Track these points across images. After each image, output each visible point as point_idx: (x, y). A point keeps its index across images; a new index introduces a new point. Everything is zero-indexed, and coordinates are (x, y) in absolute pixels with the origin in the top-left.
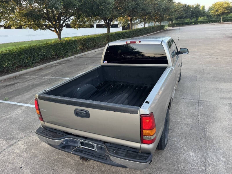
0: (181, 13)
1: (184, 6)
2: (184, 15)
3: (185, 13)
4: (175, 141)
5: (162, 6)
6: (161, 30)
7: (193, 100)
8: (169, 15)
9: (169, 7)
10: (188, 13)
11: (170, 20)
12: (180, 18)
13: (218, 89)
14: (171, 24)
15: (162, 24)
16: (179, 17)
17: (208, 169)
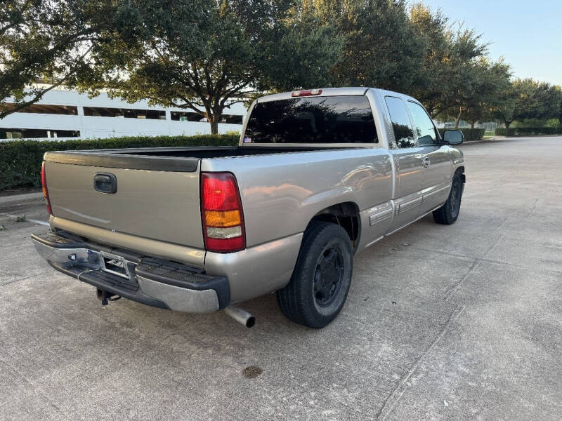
0: (532, 103)
1: (541, 88)
2: (542, 110)
3: (544, 105)
4: (359, 320)
5: (471, 79)
6: (472, 140)
7: (462, 258)
8: (496, 104)
9: (494, 84)
10: (553, 106)
11: (499, 116)
12: (530, 117)
13: (549, 244)
14: (503, 129)
15: (476, 126)
16: (527, 113)
17: (408, 381)
